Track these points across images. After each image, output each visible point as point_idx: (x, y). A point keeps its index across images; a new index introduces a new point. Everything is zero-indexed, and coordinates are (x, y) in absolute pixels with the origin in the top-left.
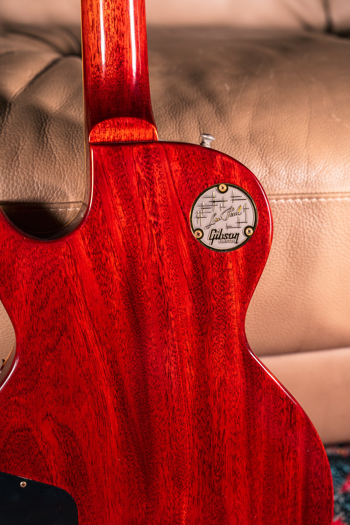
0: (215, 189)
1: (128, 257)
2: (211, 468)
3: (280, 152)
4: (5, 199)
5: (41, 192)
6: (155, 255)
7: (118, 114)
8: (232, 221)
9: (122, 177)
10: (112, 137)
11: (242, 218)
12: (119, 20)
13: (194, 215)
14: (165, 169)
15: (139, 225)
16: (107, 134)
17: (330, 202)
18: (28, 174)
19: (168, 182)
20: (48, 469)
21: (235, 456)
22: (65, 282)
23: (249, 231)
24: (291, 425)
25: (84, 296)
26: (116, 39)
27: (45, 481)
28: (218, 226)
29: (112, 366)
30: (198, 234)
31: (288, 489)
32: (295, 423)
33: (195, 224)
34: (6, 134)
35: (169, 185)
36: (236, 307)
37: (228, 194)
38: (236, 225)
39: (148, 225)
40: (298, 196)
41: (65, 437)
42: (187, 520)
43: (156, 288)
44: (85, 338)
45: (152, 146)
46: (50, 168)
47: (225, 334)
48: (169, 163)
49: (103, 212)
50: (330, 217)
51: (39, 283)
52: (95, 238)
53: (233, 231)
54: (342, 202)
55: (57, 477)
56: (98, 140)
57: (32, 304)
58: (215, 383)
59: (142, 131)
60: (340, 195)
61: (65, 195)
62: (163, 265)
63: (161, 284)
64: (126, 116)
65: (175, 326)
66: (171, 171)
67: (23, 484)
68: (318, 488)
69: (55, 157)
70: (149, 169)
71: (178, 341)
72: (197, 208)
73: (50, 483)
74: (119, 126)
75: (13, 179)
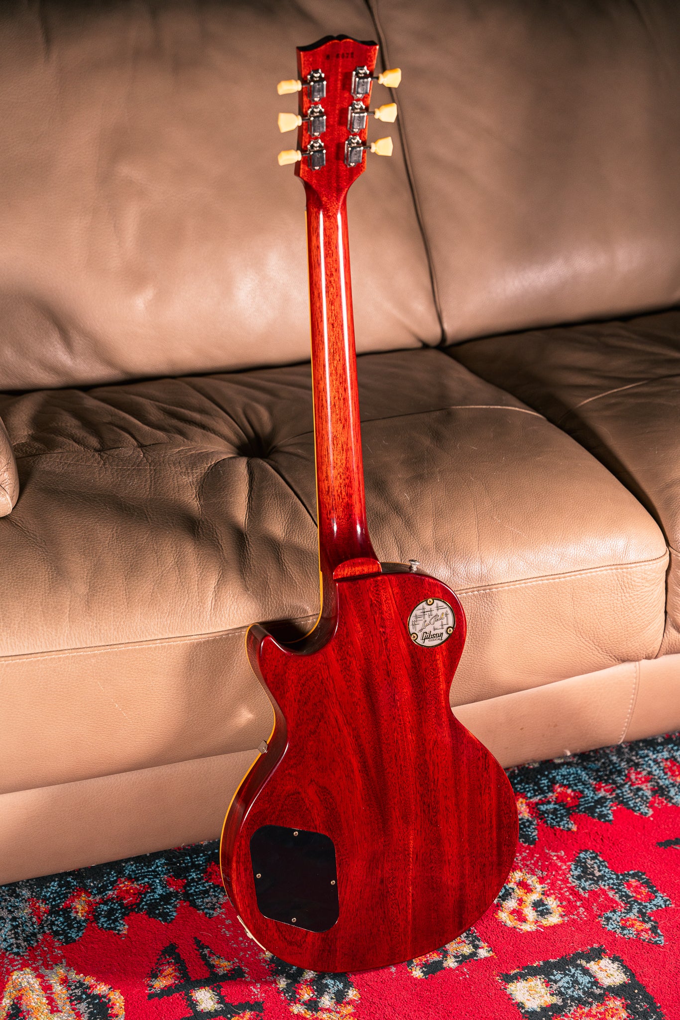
0: (424, 604)
1: (365, 659)
2: (429, 807)
3: (460, 557)
4: (264, 620)
5: (289, 611)
6: (384, 656)
7: (353, 556)
8: (438, 624)
9: (360, 602)
10: (349, 573)
11: (445, 621)
12: (348, 486)
13: (411, 624)
14: (389, 593)
15: (372, 636)
16: (346, 572)
17: (500, 591)
18: (278, 599)
19: (392, 602)
20: (313, 821)
21: (446, 796)
22: (322, 683)
23: (450, 630)
24: (486, 769)
25: (335, 691)
26: (347, 500)
27: (312, 830)
28: (427, 629)
29: (356, 740)
30: (414, 637)
31: (485, 817)
32: (488, 767)
33: (412, 630)
34: (254, 566)
35: (393, 604)
36: (443, 686)
37: (435, 605)
38: (441, 627)
39: (379, 635)
40: (475, 589)
41: (324, 795)
42: (413, 847)
43: (385, 680)
44: (337, 722)
45: (379, 578)
46: (293, 592)
47: (436, 707)
48: (392, 589)
49: (347, 629)
50: (500, 602)
51: (303, 685)
52: (342, 648)
53: (439, 632)
54: (509, 590)
55: (320, 826)
56: (340, 577)
57: (299, 701)
58: (430, 744)
59: (371, 566)
60: (507, 584)
61: (305, 611)
62: (390, 662)
63: (389, 676)
64: (358, 557)
65: (400, 705)
66: (393, 594)
67: (296, 833)
68: (507, 813)
69: (296, 583)
70: (379, 595)
71: (403, 716)
72: (412, 619)
73: (315, 831)
74: (354, 565)
75: (268, 604)
